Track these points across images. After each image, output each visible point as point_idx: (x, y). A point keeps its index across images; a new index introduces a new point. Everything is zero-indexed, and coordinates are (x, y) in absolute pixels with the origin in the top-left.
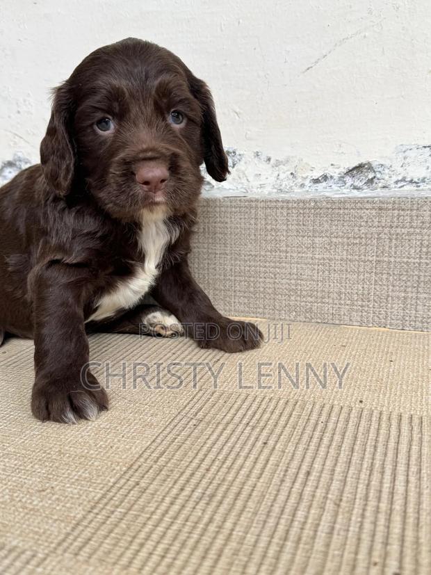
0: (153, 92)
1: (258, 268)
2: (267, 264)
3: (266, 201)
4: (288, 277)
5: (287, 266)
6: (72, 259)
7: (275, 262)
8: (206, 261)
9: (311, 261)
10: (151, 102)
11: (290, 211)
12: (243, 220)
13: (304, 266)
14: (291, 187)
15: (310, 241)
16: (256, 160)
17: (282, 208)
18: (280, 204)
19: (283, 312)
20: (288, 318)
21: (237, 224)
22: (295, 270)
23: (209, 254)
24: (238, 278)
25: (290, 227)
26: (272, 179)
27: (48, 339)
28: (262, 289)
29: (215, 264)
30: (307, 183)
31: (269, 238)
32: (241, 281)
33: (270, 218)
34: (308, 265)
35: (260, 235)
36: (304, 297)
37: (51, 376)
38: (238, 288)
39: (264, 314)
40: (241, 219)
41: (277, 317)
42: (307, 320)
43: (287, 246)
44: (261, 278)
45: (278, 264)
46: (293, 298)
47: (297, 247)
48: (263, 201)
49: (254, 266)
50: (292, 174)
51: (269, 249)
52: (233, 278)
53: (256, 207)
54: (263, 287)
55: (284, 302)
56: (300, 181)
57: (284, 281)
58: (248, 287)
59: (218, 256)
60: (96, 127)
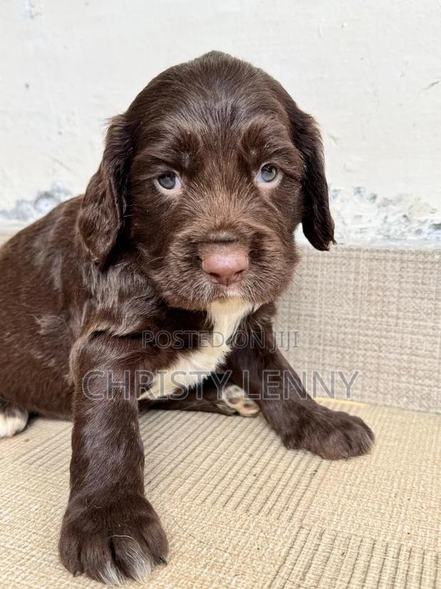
0: (239, 143)
1: (356, 336)
2: (370, 332)
3: (372, 251)
4: (397, 351)
5: (398, 336)
6: (122, 330)
7: (380, 330)
8: (287, 324)
9: (431, 332)
10: (234, 154)
11: (405, 265)
12: (339, 275)
13: (421, 338)
14: (403, 234)
15: (432, 306)
16: (356, 198)
17: (394, 260)
18: (391, 255)
19: (389, 396)
20: (395, 404)
21: (330, 278)
22: (409, 342)
23: (290, 315)
24: (328, 348)
25: (404, 285)
26: (377, 223)
27: (88, 443)
28: (361, 365)
29: (298, 328)
30: (425, 228)
31: (373, 298)
32: (332, 352)
33: (375, 272)
34: (428, 337)
35: (362, 293)
36: (420, 378)
37: (89, 502)
38: (328, 361)
39: (363, 396)
40: (335, 272)
41: (381, 403)
42: (423, 409)
43: (399, 310)
44: (360, 349)
45: (385, 333)
46: (403, 379)
47: (413, 312)
48: (367, 250)
49: (351, 333)
50: (405, 216)
51: (373, 312)
52: (321, 348)
53: (358, 258)
54: (363, 362)
55: (391, 383)
56: (415, 225)
57: (392, 356)
58: (342, 360)
59: (302, 318)
60: (157, 183)
